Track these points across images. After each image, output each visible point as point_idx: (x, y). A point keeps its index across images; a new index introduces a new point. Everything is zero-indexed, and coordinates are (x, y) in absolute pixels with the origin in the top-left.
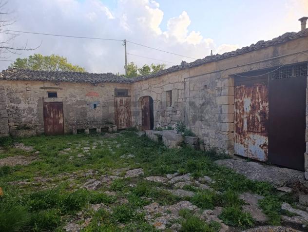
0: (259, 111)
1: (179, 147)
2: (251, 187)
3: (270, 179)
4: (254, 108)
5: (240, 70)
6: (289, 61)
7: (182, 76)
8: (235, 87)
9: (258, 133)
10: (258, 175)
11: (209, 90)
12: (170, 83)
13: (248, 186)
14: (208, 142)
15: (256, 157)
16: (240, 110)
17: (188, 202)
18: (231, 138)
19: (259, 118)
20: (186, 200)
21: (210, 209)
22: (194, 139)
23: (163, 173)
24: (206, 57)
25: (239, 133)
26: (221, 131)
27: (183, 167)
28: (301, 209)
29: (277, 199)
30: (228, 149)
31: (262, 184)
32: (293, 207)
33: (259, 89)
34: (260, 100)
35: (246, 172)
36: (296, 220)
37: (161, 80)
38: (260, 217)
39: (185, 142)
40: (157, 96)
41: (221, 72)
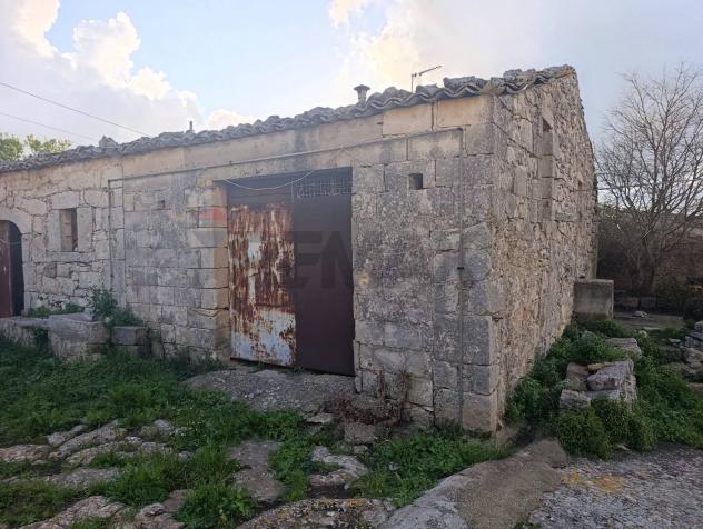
0: (278, 261)
1: (96, 356)
2: (258, 427)
3: (297, 401)
4: (268, 255)
5: (235, 173)
6: (323, 163)
7: (102, 173)
8: (228, 207)
9: (276, 306)
10: (275, 396)
11: (170, 213)
12: (70, 189)
13: (252, 425)
14: (171, 335)
15: (273, 358)
16: (240, 259)
17: (99, 499)
18: (224, 322)
19: (278, 275)
20: (94, 494)
21: (157, 501)
22: (137, 332)
23: (37, 432)
24: (161, 135)
25: (240, 311)
26: (200, 307)
27: (100, 408)
28: (345, 454)
29: (305, 443)
30: (216, 348)
31: (280, 415)
32: (333, 452)
33: (276, 217)
34: (278, 239)
35: (251, 396)
36: (335, 478)
37: (45, 180)
38: (267, 490)
39: (113, 341)
40: (33, 221)
41: (198, 173)
